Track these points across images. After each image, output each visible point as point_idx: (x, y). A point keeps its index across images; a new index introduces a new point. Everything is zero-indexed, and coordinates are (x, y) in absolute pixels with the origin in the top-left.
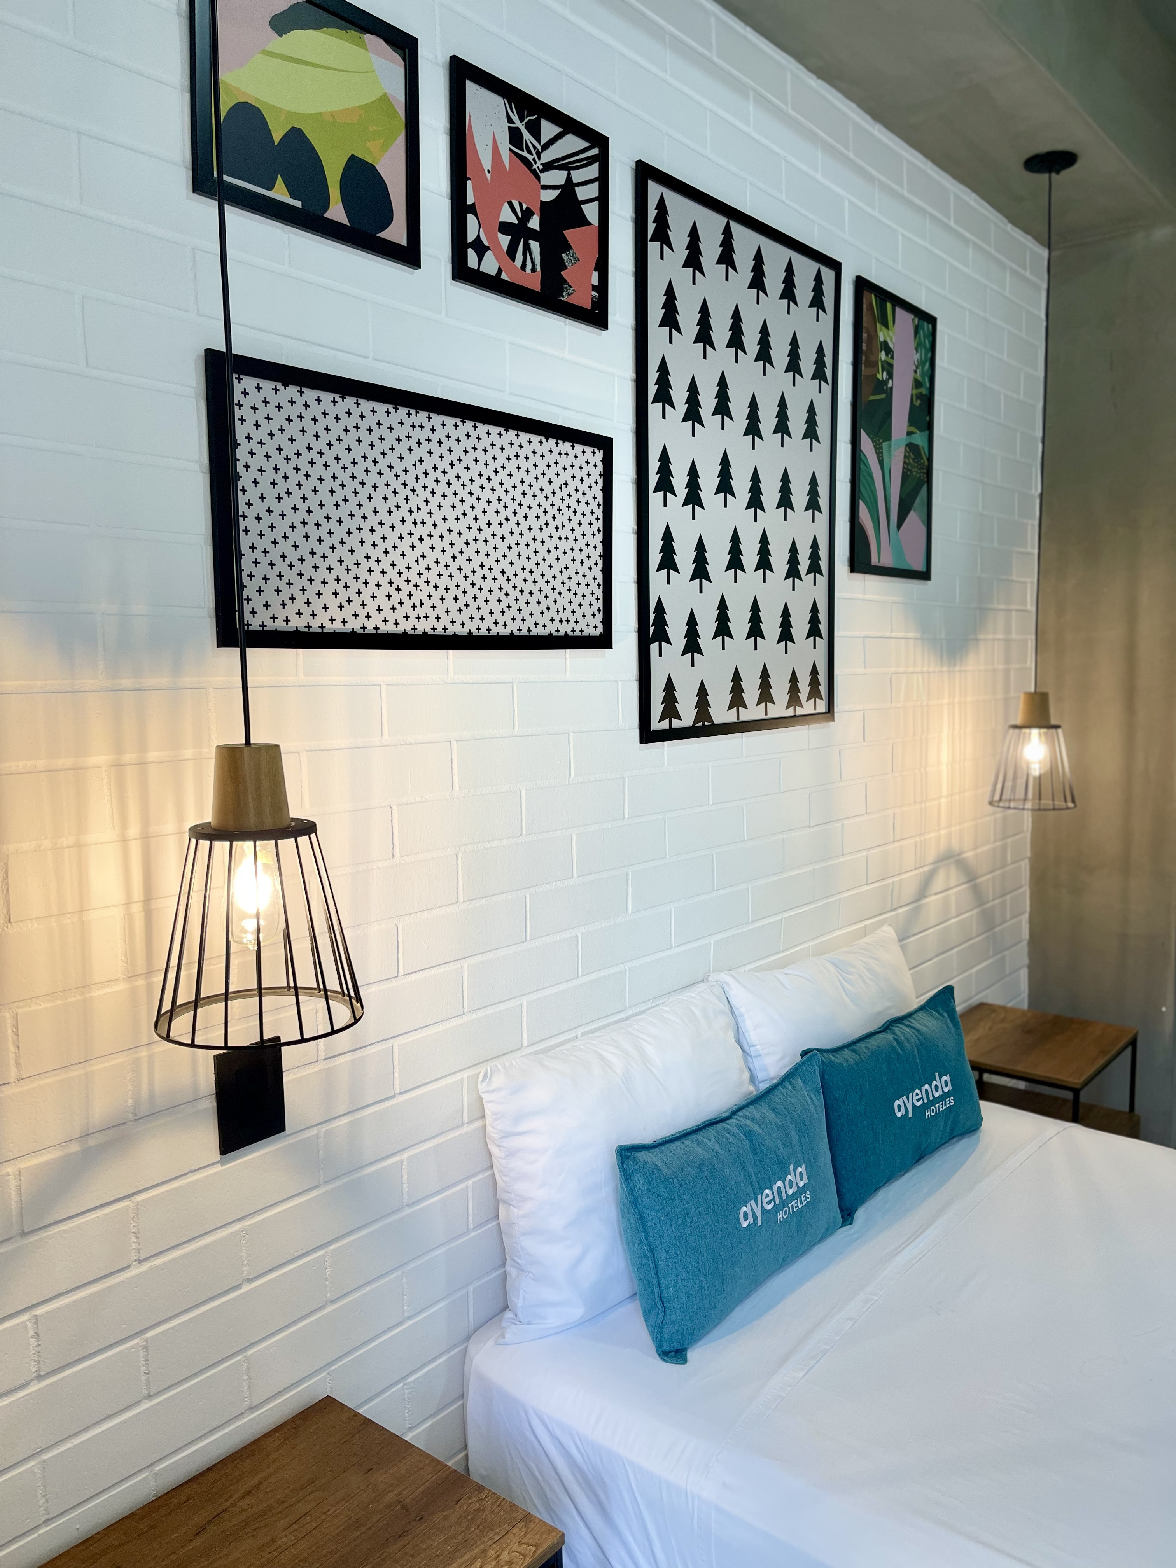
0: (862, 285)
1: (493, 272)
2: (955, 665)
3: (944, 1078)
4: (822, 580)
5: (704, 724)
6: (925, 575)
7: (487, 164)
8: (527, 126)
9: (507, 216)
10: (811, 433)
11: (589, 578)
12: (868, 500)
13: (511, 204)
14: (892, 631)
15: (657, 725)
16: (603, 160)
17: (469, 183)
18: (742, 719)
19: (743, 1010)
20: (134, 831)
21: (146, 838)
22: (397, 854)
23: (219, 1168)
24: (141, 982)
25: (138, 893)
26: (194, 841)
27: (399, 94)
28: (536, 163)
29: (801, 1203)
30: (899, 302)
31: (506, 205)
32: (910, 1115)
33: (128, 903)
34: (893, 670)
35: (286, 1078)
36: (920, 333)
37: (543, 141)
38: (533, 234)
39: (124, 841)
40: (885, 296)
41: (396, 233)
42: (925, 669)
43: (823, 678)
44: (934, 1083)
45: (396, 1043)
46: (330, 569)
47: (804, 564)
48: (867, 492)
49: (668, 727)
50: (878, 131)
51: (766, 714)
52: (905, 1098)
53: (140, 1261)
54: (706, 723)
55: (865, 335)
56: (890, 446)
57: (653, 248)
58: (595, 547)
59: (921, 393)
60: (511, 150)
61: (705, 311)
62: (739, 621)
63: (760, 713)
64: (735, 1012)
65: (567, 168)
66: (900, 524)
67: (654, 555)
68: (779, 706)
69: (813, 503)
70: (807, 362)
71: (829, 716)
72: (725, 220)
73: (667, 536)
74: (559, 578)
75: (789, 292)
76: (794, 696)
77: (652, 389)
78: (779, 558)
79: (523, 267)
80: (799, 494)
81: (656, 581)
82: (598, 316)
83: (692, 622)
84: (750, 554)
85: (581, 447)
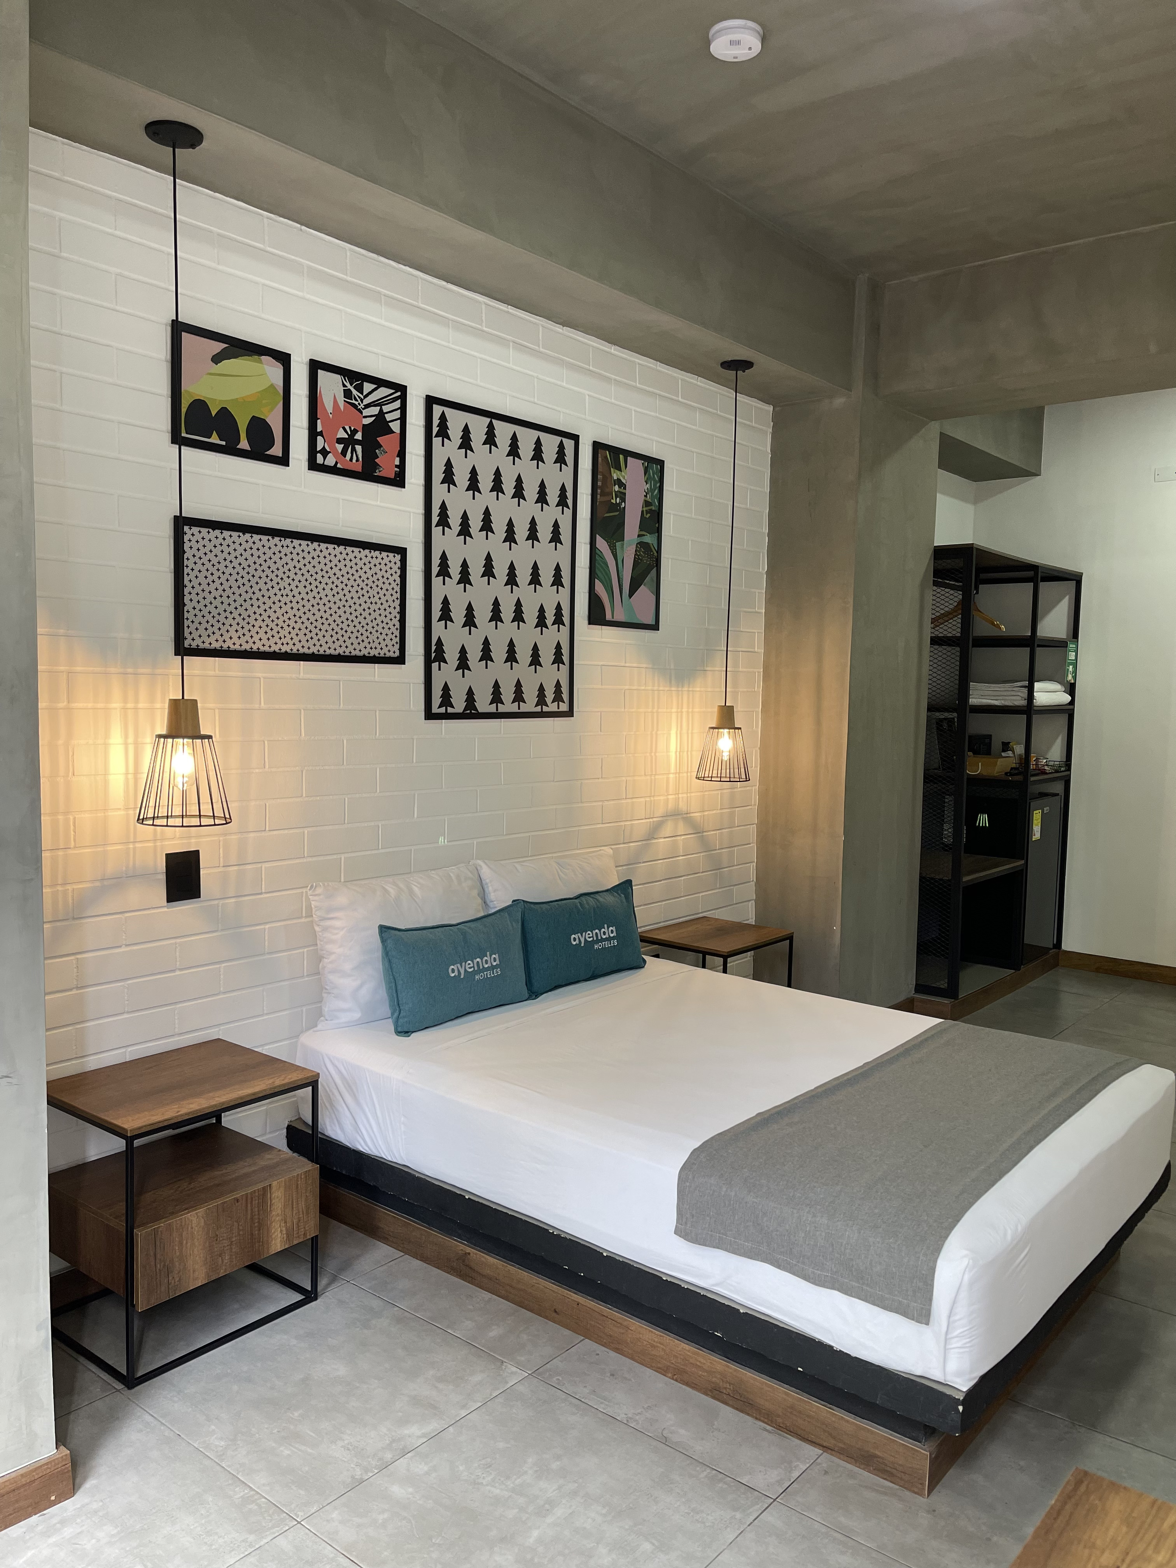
0: (598, 447)
1: (332, 464)
2: (683, 687)
3: (611, 928)
4: (565, 630)
5: (471, 712)
6: (655, 627)
8: (354, 388)
9: (342, 434)
10: (556, 538)
11: (391, 625)
12: (603, 579)
13: (344, 428)
14: (625, 663)
15: (435, 709)
16: (403, 398)
17: (319, 421)
18: (500, 711)
19: (488, 881)
20: (131, 740)
22: (267, 766)
23: (165, 909)
24: (131, 812)
25: (131, 770)
26: (157, 739)
27: (279, 382)
28: (360, 405)
29: (493, 974)
30: (628, 454)
31: (341, 429)
32: (582, 945)
33: (127, 774)
34: (627, 687)
35: (202, 872)
36: (650, 471)
37: (364, 394)
38: (358, 442)
39: (126, 744)
40: (616, 451)
41: (276, 450)
42: (656, 688)
43: (565, 689)
44: (603, 930)
45: (264, 865)
46: (234, 619)
47: (550, 618)
48: (602, 574)
49: (444, 712)
50: (614, 350)
51: (519, 709)
52: (579, 934)
53: (126, 945)
54: (473, 711)
55: (600, 477)
56: (623, 545)
57: (437, 441)
58: (395, 608)
59: (651, 510)
60: (345, 401)
61: (474, 472)
62: (499, 652)
63: (514, 708)
64: (483, 882)
65: (380, 405)
66: (630, 596)
67: (436, 613)
68: (530, 705)
69: (557, 581)
70: (553, 496)
71: (570, 713)
72: (489, 420)
73: (446, 602)
74: (371, 625)
75: (538, 456)
76: (541, 699)
77: (435, 519)
78: (530, 615)
79: (351, 460)
80: (546, 576)
81: (438, 628)
82: (398, 480)
83: (463, 651)
84: (507, 612)
85: (386, 554)
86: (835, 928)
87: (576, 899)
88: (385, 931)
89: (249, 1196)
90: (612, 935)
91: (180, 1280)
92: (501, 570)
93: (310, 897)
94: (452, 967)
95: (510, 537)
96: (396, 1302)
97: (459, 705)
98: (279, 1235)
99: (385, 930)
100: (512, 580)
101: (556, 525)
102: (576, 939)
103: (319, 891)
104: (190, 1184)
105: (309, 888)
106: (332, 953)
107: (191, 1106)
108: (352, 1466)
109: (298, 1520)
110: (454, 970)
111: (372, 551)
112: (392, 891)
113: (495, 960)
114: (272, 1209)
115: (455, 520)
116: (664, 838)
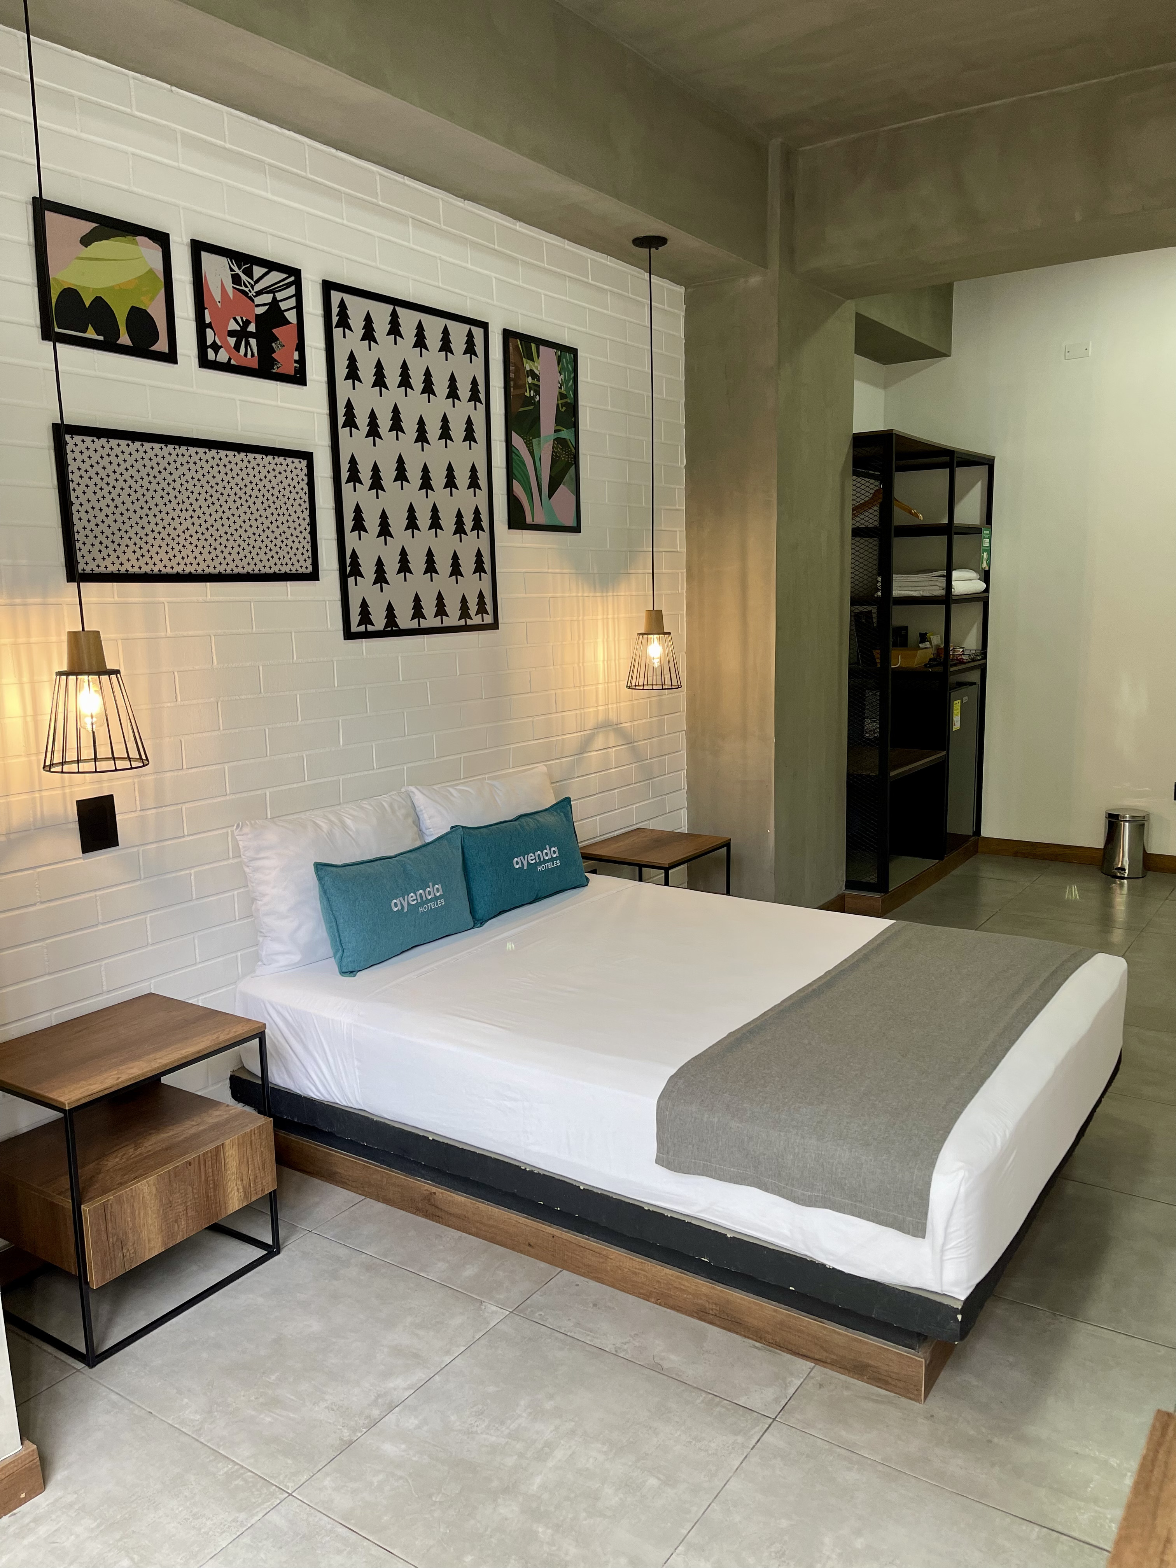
0: (508, 335)
1: (225, 360)
2: (607, 592)
3: (553, 849)
4: (485, 536)
5: (392, 629)
6: (577, 529)
7: (217, 297)
8: (243, 272)
9: (233, 326)
10: (470, 436)
11: (301, 538)
12: (522, 479)
13: (235, 319)
14: (548, 569)
15: (354, 628)
16: (298, 283)
17: (207, 311)
18: (422, 626)
19: (422, 807)
20: (26, 679)
21: (32, 683)
22: (179, 699)
23: (81, 861)
24: (33, 758)
25: (30, 711)
26: (58, 677)
27: (159, 266)
28: (251, 292)
29: (437, 905)
30: (540, 342)
31: (232, 320)
32: (525, 868)
33: (25, 716)
34: (550, 595)
35: (118, 818)
36: (563, 361)
37: (254, 280)
38: (252, 335)
39: (21, 683)
40: (527, 339)
41: (162, 345)
42: (580, 594)
43: (488, 600)
45: (184, 806)
46: (130, 538)
47: (468, 523)
48: (519, 473)
49: (364, 630)
50: (519, 226)
51: (442, 623)
53: (42, 903)
54: (394, 628)
55: (512, 368)
56: (539, 441)
57: (337, 332)
58: (304, 519)
59: (566, 403)
60: (233, 287)
61: (379, 366)
62: (417, 563)
63: (436, 623)
64: (418, 809)
65: (273, 292)
66: (550, 496)
67: (349, 523)
68: (453, 618)
69: (474, 484)
70: (464, 391)
71: (495, 625)
72: (392, 307)
73: (358, 510)
74: (279, 539)
75: (446, 346)
76: (464, 612)
77: (341, 420)
78: (448, 521)
79: (246, 355)
80: (462, 478)
81: (351, 538)
82: (299, 378)
83: (380, 563)
84: (424, 519)
85: (291, 459)
86: (769, 831)
87: (515, 821)
88: (322, 869)
89: (202, 1158)
90: (554, 856)
91: (135, 1252)
92: (414, 474)
93: (237, 837)
94: (395, 901)
95: (422, 437)
96: (363, 1249)
97: (379, 622)
98: (236, 1193)
99: (321, 867)
100: (426, 484)
101: (469, 422)
102: (518, 862)
103: (246, 830)
104: (135, 1150)
105: (235, 827)
106: (264, 895)
107: (132, 1071)
108: (339, 1427)
109: (289, 1491)
110: (396, 905)
111: (276, 457)
112: (325, 826)
113: (438, 890)
114: (227, 1168)
115: (362, 420)
116: (597, 751)
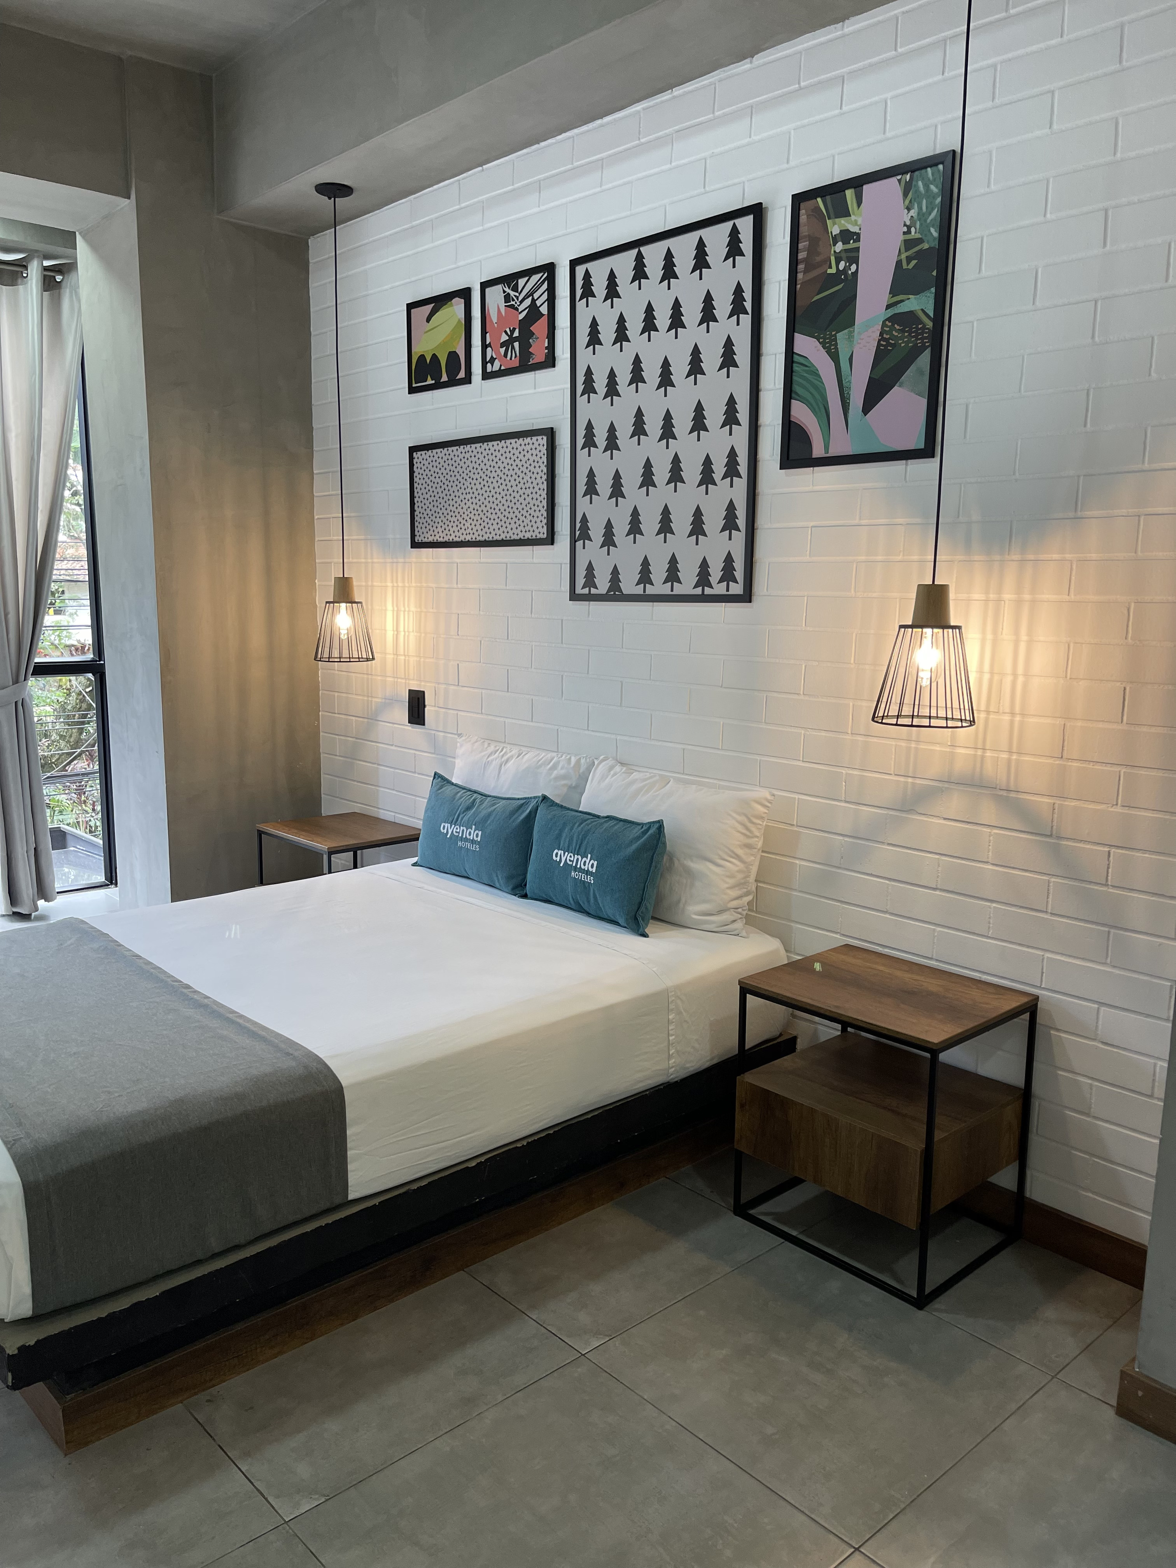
0: (803, 199)
1: (497, 368)
4: (741, 482)
5: (615, 594)
6: (927, 454)
7: (495, 320)
8: (512, 289)
9: (504, 338)
12: (809, 396)
14: (859, 518)
15: (579, 590)
16: (551, 276)
17: (488, 334)
18: (649, 592)
23: (409, 728)
28: (516, 303)
31: (504, 333)
35: (426, 708)
37: (520, 291)
38: (516, 339)
40: (839, 189)
41: (461, 374)
43: (739, 565)
45: (458, 713)
46: (440, 517)
48: (807, 390)
49: (588, 593)
51: (672, 590)
54: (617, 593)
55: (806, 243)
57: (581, 305)
58: (544, 490)
59: (921, 250)
60: (505, 306)
61: (621, 320)
62: (650, 522)
63: (666, 589)
65: (531, 294)
67: (581, 488)
68: (687, 584)
69: (731, 419)
71: (747, 597)
72: (635, 251)
73: (591, 474)
74: (525, 509)
75: (700, 262)
76: (703, 578)
77: (580, 389)
78: (692, 471)
79: (511, 359)
80: (715, 416)
81: (583, 503)
82: (550, 361)
83: (609, 526)
84: (662, 473)
85: (536, 438)
97: (603, 585)
100: (667, 433)
111: (525, 439)
115: (600, 383)
116: (945, 819)
